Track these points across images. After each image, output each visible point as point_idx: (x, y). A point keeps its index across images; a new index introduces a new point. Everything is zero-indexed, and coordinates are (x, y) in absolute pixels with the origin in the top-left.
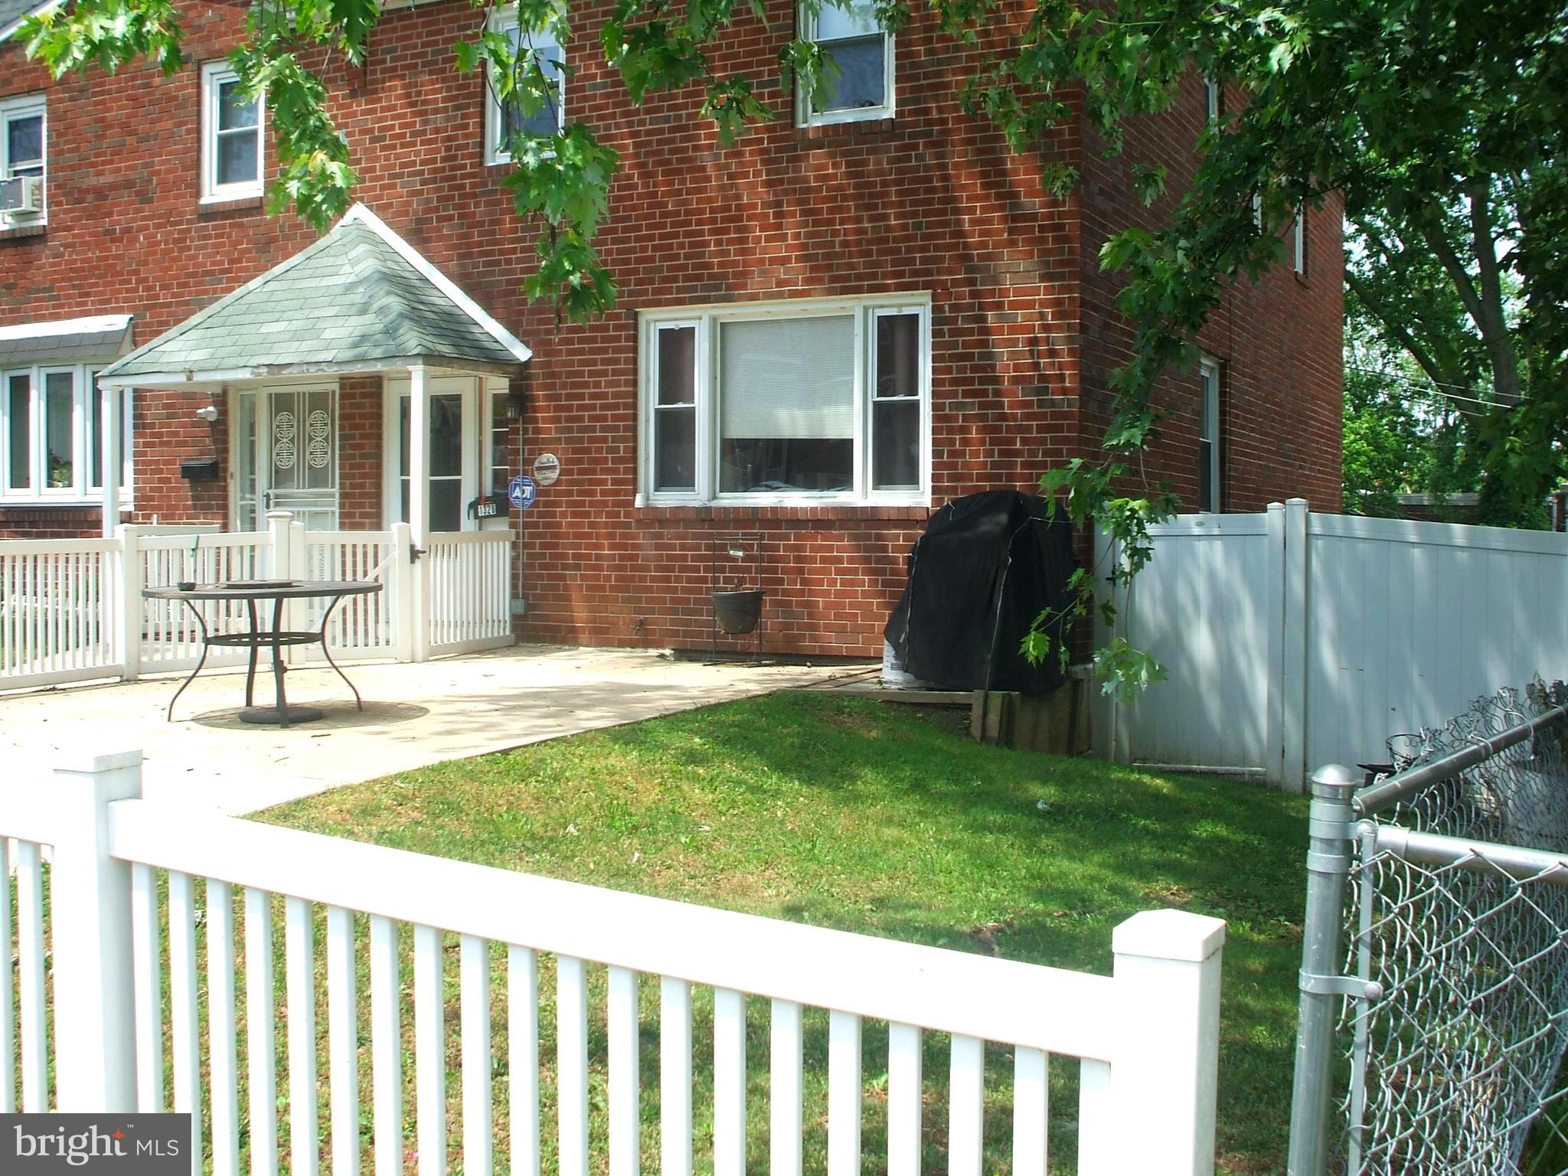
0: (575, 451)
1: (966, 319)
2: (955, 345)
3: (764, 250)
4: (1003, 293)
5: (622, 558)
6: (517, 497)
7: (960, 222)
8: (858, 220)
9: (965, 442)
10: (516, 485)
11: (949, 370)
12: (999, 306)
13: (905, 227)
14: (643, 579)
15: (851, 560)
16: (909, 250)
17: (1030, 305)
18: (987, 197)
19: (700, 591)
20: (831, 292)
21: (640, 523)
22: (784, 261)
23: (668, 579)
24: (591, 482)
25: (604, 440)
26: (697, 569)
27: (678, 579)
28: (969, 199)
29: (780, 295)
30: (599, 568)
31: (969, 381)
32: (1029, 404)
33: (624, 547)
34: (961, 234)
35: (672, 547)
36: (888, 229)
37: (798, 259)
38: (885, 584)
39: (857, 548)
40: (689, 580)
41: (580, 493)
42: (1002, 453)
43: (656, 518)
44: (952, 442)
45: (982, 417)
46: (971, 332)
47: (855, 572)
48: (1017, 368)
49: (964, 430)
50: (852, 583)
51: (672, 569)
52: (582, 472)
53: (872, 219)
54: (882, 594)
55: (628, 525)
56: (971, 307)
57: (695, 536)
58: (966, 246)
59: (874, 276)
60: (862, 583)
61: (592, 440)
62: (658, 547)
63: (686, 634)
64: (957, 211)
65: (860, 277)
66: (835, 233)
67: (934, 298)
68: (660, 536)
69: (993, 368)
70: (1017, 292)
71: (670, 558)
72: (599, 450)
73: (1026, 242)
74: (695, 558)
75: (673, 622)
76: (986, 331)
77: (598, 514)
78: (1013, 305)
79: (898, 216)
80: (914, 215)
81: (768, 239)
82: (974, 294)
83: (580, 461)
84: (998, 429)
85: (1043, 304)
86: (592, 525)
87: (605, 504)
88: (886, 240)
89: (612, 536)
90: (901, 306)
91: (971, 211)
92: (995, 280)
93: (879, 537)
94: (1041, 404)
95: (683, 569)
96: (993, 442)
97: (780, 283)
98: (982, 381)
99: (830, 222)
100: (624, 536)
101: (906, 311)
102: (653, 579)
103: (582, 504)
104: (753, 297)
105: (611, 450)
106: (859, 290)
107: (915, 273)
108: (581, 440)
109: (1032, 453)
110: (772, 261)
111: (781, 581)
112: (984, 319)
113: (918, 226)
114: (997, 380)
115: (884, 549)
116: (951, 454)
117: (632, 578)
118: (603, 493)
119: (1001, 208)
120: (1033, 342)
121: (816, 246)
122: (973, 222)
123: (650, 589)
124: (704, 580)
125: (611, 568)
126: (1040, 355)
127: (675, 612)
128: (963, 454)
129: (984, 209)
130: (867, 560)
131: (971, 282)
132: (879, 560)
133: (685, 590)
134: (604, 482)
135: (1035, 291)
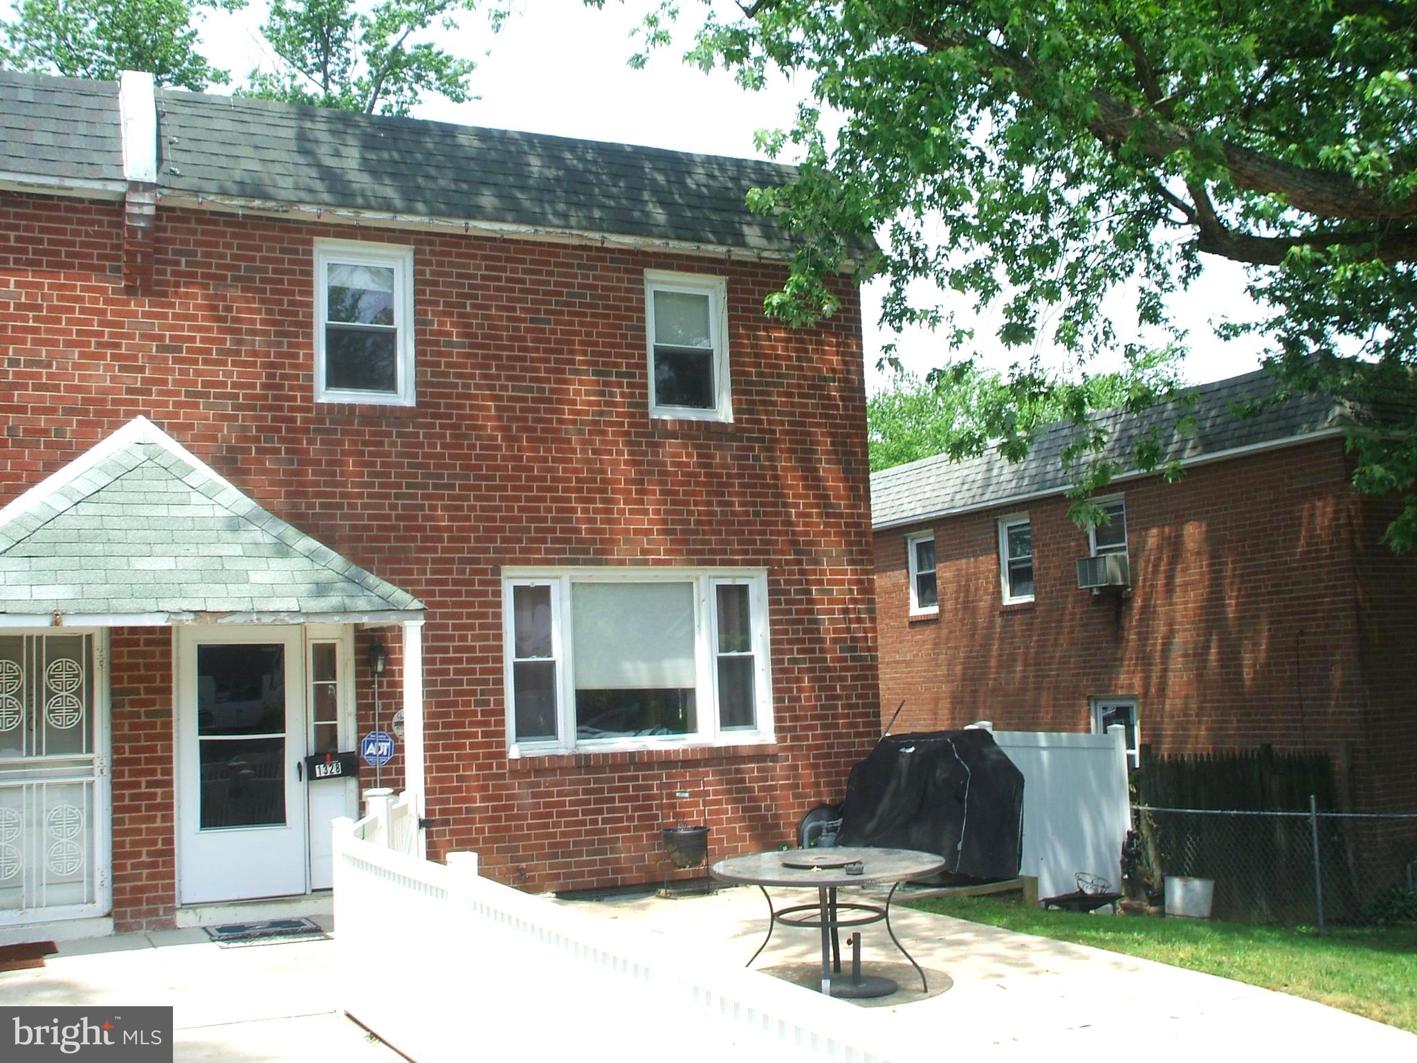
0: (439, 704)
1: (797, 592)
2: (789, 612)
3: (627, 521)
4: (822, 572)
5: (495, 809)
6: (371, 755)
7: (788, 514)
8: (709, 503)
9: (800, 690)
10: (369, 743)
11: (786, 632)
12: (820, 582)
13: (747, 513)
14: (520, 828)
15: (716, 793)
16: (751, 532)
17: (841, 582)
18: (806, 497)
19: (579, 833)
20: (690, 563)
21: (515, 774)
22: (648, 532)
23: (546, 826)
24: (458, 736)
25: (473, 693)
26: (575, 813)
27: (556, 825)
28: (795, 496)
29: (645, 563)
30: (472, 821)
31: (801, 641)
32: (844, 659)
33: (499, 798)
34: (789, 523)
35: (550, 795)
36: (734, 513)
37: (660, 532)
38: (745, 810)
39: (720, 782)
40: (567, 824)
41: (445, 747)
42: (827, 698)
43: (532, 767)
44: (790, 690)
45: (812, 670)
46: (800, 602)
47: (719, 802)
48: (835, 631)
49: (799, 680)
50: (718, 812)
51: (550, 815)
52: (445, 725)
53: (720, 504)
54: (742, 819)
55: (502, 776)
56: (800, 582)
57: (572, 783)
58: (794, 533)
59: (724, 552)
60: (726, 812)
61: (457, 693)
62: (534, 795)
63: (567, 876)
64: (785, 505)
65: (712, 552)
66: (690, 513)
67: (770, 573)
68: (537, 785)
69: (818, 630)
70: (833, 572)
71: (547, 805)
72: (467, 703)
73: (836, 534)
74: (572, 803)
75: (552, 867)
76: (811, 601)
77: (469, 767)
78: (830, 582)
79: (742, 504)
80: (754, 504)
81: (632, 512)
82: (802, 572)
83: (447, 715)
84: (823, 679)
85: (850, 582)
86: (460, 779)
87: (476, 756)
88: (732, 523)
89: (485, 788)
90: (734, 578)
91: (796, 505)
92: (817, 562)
93: (738, 771)
94: (853, 659)
95: (560, 815)
96: (820, 689)
97: (644, 552)
98: (811, 641)
99: (687, 503)
100: (496, 787)
101: (739, 582)
102: (530, 827)
103: (450, 758)
104: (621, 563)
105: (478, 703)
106: (712, 563)
107: (755, 552)
108: (447, 693)
109: (849, 697)
110: (636, 532)
111: (656, 817)
112: (809, 592)
113: (756, 514)
114: (822, 640)
115: (742, 780)
116: (791, 699)
117: (508, 828)
118: (472, 746)
119: (818, 506)
120: (846, 611)
121: (674, 522)
122: (799, 515)
123: (528, 837)
124: (583, 823)
125: (482, 820)
126: (850, 621)
127: (555, 856)
128: (798, 699)
129: (806, 505)
130: (729, 791)
131: (799, 562)
132: (738, 791)
133: (563, 834)
134: (475, 735)
135: (844, 572)
